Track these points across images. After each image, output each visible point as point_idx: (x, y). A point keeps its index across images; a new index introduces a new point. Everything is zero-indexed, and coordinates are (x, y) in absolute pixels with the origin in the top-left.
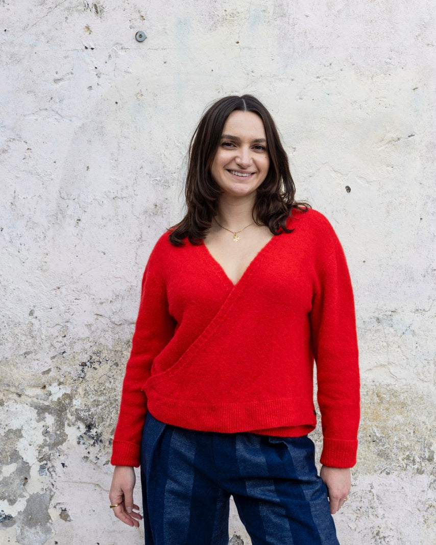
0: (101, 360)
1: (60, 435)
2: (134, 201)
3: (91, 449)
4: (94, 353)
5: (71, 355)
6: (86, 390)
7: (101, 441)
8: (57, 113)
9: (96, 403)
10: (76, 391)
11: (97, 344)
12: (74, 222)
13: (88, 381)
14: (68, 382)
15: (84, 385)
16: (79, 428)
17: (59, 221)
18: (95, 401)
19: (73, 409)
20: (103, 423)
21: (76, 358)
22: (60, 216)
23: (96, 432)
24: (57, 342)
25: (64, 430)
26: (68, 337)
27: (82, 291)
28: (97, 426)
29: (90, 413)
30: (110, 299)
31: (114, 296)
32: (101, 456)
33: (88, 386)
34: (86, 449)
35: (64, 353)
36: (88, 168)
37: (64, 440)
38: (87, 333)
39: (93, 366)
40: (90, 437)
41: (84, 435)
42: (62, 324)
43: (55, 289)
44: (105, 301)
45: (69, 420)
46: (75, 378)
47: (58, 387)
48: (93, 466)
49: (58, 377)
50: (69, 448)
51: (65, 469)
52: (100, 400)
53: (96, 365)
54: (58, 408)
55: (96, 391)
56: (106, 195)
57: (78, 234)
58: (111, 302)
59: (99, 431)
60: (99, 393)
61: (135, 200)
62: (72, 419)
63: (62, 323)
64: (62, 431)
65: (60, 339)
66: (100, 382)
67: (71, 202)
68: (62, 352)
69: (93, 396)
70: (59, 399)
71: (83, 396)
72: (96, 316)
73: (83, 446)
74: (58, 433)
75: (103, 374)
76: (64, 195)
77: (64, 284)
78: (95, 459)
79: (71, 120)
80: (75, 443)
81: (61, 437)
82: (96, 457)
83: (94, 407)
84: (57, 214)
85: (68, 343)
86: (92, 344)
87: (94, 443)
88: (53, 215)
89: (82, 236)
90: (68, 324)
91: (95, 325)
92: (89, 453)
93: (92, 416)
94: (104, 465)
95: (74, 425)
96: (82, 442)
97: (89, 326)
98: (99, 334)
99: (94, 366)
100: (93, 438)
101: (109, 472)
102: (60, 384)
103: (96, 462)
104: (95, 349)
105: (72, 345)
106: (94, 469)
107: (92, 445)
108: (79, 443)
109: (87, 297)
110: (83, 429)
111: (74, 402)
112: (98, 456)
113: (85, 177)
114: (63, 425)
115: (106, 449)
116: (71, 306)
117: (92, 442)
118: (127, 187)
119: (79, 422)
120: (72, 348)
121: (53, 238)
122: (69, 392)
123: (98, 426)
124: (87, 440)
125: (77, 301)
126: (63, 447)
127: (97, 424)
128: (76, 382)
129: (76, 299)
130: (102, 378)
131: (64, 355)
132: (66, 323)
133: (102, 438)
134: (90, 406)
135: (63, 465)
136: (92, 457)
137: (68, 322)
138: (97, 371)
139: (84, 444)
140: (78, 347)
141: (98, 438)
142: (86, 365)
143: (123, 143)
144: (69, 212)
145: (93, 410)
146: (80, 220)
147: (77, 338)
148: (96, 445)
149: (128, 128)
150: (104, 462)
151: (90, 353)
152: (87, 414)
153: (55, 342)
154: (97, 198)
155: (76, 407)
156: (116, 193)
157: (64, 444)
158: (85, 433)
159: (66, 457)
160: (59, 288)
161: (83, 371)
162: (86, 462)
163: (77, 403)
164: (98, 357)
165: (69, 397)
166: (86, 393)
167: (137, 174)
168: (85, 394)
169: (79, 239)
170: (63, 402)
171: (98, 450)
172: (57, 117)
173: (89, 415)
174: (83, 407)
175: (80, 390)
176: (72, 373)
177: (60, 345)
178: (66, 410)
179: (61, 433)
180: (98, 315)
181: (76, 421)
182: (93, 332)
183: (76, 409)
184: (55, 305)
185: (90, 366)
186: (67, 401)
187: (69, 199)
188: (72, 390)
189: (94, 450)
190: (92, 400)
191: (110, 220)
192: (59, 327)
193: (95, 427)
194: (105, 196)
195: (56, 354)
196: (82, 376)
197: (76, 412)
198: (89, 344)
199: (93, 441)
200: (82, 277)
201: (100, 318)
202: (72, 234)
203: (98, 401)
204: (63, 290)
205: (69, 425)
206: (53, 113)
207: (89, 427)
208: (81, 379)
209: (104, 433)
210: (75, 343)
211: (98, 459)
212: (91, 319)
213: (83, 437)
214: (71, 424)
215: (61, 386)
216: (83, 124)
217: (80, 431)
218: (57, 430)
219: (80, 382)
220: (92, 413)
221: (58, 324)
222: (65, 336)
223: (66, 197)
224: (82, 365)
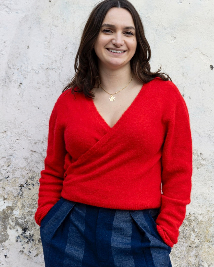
0: (34, 183)
1: (4, 235)
2: (60, 71)
3: (26, 245)
4: (29, 178)
5: (13, 179)
6: (23, 204)
7: (33, 240)
8: (7, 7)
9: (30, 213)
10: (16, 205)
11: (32, 172)
12: (17, 85)
13: (24, 198)
14: (10, 198)
15: (22, 200)
16: (17, 230)
17: (6, 84)
18: (29, 212)
19: (14, 217)
20: (35, 227)
21: (17, 181)
22: (7, 80)
23: (30, 234)
24: (3, 169)
25: (7, 232)
26: (11, 166)
27: (22, 134)
28: (30, 230)
29: (26, 220)
30: (42, 140)
31: (45, 138)
32: (32, 250)
33: (24, 201)
34: (22, 245)
35: (8, 177)
36: (28, 47)
37: (7, 239)
38: (25, 164)
39: (28, 187)
40: (25, 237)
41: (21, 236)
42: (7, 157)
43: (2, 132)
44: (38, 141)
45: (10, 224)
46: (15, 195)
47: (3, 202)
48: (26, 257)
49: (3, 194)
50: (10, 245)
51: (7, 259)
52: (33, 211)
53: (31, 187)
54: (3, 216)
55: (30, 205)
56: (40, 66)
57: (20, 94)
58: (42, 142)
59: (32, 233)
60: (32, 207)
61: (62, 71)
62: (13, 224)
63: (7, 156)
64: (5, 232)
65: (5, 167)
66: (33, 198)
67: (16, 71)
68: (7, 177)
69: (28, 208)
70: (4, 210)
71: (20, 208)
72: (31, 152)
73: (20, 243)
74: (3, 233)
75: (35, 193)
76: (11, 66)
77: (9, 129)
78: (28, 252)
79: (17, 13)
80: (14, 241)
81: (4, 236)
82: (29, 251)
83: (28, 216)
84: (5, 79)
85: (11, 171)
86: (28, 172)
87: (28, 241)
88: (3, 80)
89: (23, 95)
90: (11, 158)
91: (30, 159)
92: (24, 248)
93: (27, 222)
94: (35, 257)
95: (14, 228)
96: (19, 240)
97: (26, 159)
98: (33, 164)
99: (29, 187)
100: (27, 238)
101: (38, 262)
102: (5, 199)
103: (29, 254)
104: (30, 175)
105: (14, 172)
106: (27, 259)
107: (26, 243)
108: (17, 241)
109: (26, 138)
110: (20, 231)
111: (15, 212)
112: (31, 251)
113: (26, 53)
114: (6, 228)
115: (36, 245)
116: (14, 145)
117: (26, 240)
118: (56, 61)
119: (17, 226)
120: (14, 174)
121: (2, 96)
122: (11, 205)
123: (31, 229)
124: (23, 239)
125: (18, 141)
126: (6, 243)
127: (30, 228)
128: (16, 198)
129: (17, 140)
130: (35, 196)
131: (8, 179)
132: (10, 157)
133: (34, 238)
134: (25, 215)
135: (6, 256)
136: (26, 251)
137: (11, 156)
138: (31, 191)
139: (21, 242)
140: (18, 174)
141: (30, 238)
142: (23, 187)
143: (54, 30)
144: (14, 78)
145: (27, 218)
146: (21, 84)
147: (17, 167)
148: (29, 242)
149: (58, 19)
150: (35, 255)
151: (26, 178)
152: (23, 221)
153: (2, 169)
154: (34, 68)
155: (16, 216)
156: (48, 65)
157: (7, 242)
158: (21, 234)
159: (7, 250)
160: (5, 132)
161: (21, 190)
162: (22, 254)
163: (17, 213)
164: (32, 181)
165: (11, 209)
166: (23, 206)
167: (63, 52)
168: (22, 207)
169: (21, 97)
170: (7, 212)
171: (31, 246)
172: (7, 10)
173: (25, 221)
174: (21, 216)
175: (19, 204)
176: (13, 191)
177: (5, 171)
178: (8, 218)
179: (5, 234)
180: (32, 151)
181: (15, 225)
182: (29, 163)
183: (16, 218)
184: (2, 144)
185: (26, 187)
186: (10, 212)
187: (14, 69)
188: (13, 204)
189: (28, 247)
190: (27, 211)
191: (43, 84)
192: (5, 159)
193: (29, 230)
194: (40, 67)
195: (2, 178)
196: (20, 194)
197: (15, 219)
198: (26, 172)
199: (27, 240)
200: (22, 124)
201: (34, 154)
202: (16, 94)
203: (32, 212)
204: (8, 133)
205: (10, 228)
206: (4, 7)
207: (25, 230)
208: (20, 196)
209: (35, 235)
210: (16, 170)
211: (31, 252)
212: (28, 154)
213: (20, 237)
214: (12, 227)
215: (5, 201)
216: (26, 16)
217: (18, 233)
218: (2, 232)
219: (19, 198)
220: (27, 220)
221: (4, 157)
222: (9, 166)
223: (12, 67)
224: (20, 186)
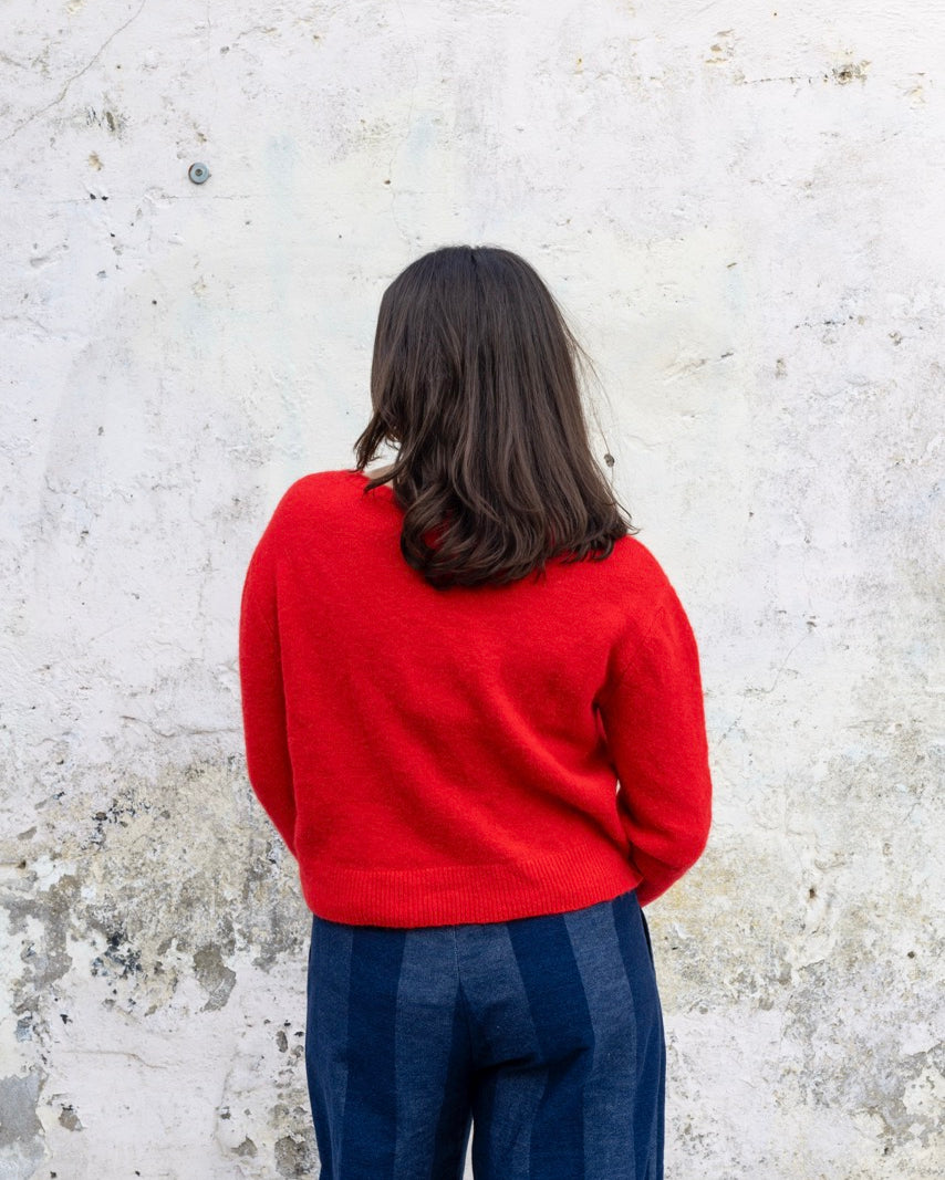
0: (135, 807)
1: (56, 960)
2: (193, 492)
3: (120, 984)
4: (120, 794)
5: (76, 799)
6: (106, 867)
7: (139, 968)
8: (38, 323)
9: (128, 892)
10: (87, 870)
11: (127, 775)
12: (75, 536)
13: (110, 849)
14: (70, 852)
15: (103, 858)
16: (94, 943)
17: (45, 536)
18: (124, 888)
19: (82, 907)
20: (143, 931)
21: (86, 805)
22: (47, 526)
23: (129, 951)
24: (48, 773)
25: (64, 949)
26: (68, 763)
27: (94, 671)
28: (130, 939)
29: (116, 913)
30: (151, 686)
31: (159, 679)
32: (139, 998)
33: (110, 859)
34: (110, 984)
35: (61, 795)
36: (101, 429)
37: (65, 969)
38: (107, 756)
39: (119, 820)
40: (116, 959)
41: (104, 958)
42: (56, 739)
43: (40, 670)
44: (140, 690)
45: (73, 927)
46: (86, 844)
47: (50, 864)
48: (124, 1018)
49: (51, 844)
50: (74, 985)
51: (68, 1026)
52: (135, 885)
53: (126, 817)
54: (51, 905)
55: (127, 868)
56: (138, 482)
57: (83, 561)
58: (152, 691)
59: (135, 949)
60: (133, 873)
61: (196, 491)
62: (81, 925)
63: (56, 735)
64: (60, 951)
65: (53, 768)
66: (135, 850)
67: (69, 498)
68: (58, 793)
69: (121, 879)
70: (53, 887)
71: (100, 880)
72: (122, 721)
73: (104, 979)
74: (53, 954)
75: (139, 835)
76: (54, 484)
77: (58, 660)
78: (128, 1004)
79: (65, 338)
80: (87, 973)
81: (58, 962)
82: (130, 1000)
83: (123, 900)
84: (41, 521)
85: (69, 777)
86: (116, 776)
87: (125, 972)
88: (34, 524)
89: (92, 564)
90: (69, 739)
91: (122, 739)
92: (115, 992)
93: (119, 919)
94: (146, 1015)
95: (83, 937)
96: (100, 972)
97: (110, 740)
98: (130, 755)
99: (123, 820)
100: (123, 962)
101: (156, 1029)
102: (54, 857)
103: (129, 1009)
104: (122, 785)
105: (76, 779)
106: (127, 1024)
107: (121, 977)
108: (95, 973)
109: (105, 683)
110: (103, 944)
111: (84, 892)
112: (134, 999)
113: (95, 448)
114: (63, 939)
115: (149, 983)
116: (75, 703)
117: (120, 970)
118: (179, 465)
119: (94, 931)
120: (77, 785)
121: (35, 569)
122: (72, 872)
123: (132, 937)
124: (111, 965)
125: (84, 691)
126: (64, 982)
127: (130, 935)
128: (87, 851)
129: (83, 688)
130: (137, 844)
131: (62, 799)
132: (65, 737)
133: (141, 962)
134: (115, 899)
135: (64, 1018)
136: (121, 1000)
137: (67, 734)
138: (127, 829)
139: (105, 974)
140: (88, 784)
141: (132, 963)
142: (106, 818)
143: (171, 381)
144: (66, 518)
145: (121, 906)
146: (87, 532)
147: (87, 765)
148: (129, 975)
149: (178, 351)
150: (146, 1010)
151: (113, 794)
152: (109, 914)
153: (42, 773)
154: (121, 488)
155: (88, 902)
156: (157, 479)
157: (65, 976)
158: (106, 954)
159: (69, 1001)
160: (48, 668)
161: (99, 830)
162: (110, 1010)
163: (90, 893)
164: (129, 802)
165: (74, 882)
166: (108, 873)
167: (197, 440)
168: (104, 876)
169: (86, 569)
170: (62, 893)
171: (134, 985)
172: (38, 331)
173: (114, 916)
174: (102, 902)
175: (95, 869)
176: (78, 834)
177: (53, 779)
178: (68, 908)
179: (58, 955)
180: (126, 718)
181: (88, 928)
182: (118, 752)
183: (88, 907)
184: (41, 702)
185: (113, 820)
186: (70, 891)
187: (64, 492)
188: (79, 868)
189: (125, 987)
190: (119, 887)
191: (147, 531)
192: (50, 745)
193: (126, 940)
194: (137, 485)
195: (45, 797)
196: (98, 840)
197: (88, 912)
198: (111, 777)
199: (124, 968)
200: (93, 643)
201: (131, 724)
202: (74, 561)
203: (131, 889)
204: (57, 671)
205: (74, 938)
206: (30, 324)
207: (115, 941)
208: (96, 846)
209: (145, 952)
210: (83, 774)
211: (134, 1003)
212: (113, 727)
213: (102, 962)
214: (77, 936)
215: (57, 862)
216: (90, 346)
217: (96, 949)
218: (52, 949)
219: (94, 852)
220: (119, 913)
221: (48, 739)
222: (62, 762)
223: (58, 489)
224: (97, 818)
